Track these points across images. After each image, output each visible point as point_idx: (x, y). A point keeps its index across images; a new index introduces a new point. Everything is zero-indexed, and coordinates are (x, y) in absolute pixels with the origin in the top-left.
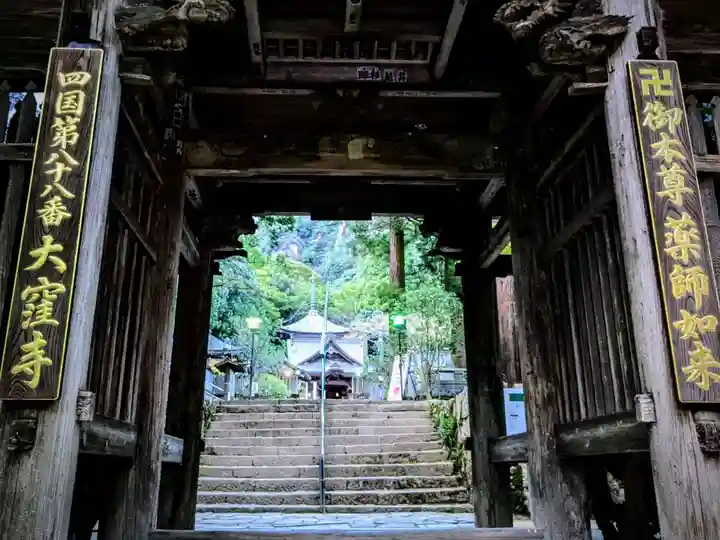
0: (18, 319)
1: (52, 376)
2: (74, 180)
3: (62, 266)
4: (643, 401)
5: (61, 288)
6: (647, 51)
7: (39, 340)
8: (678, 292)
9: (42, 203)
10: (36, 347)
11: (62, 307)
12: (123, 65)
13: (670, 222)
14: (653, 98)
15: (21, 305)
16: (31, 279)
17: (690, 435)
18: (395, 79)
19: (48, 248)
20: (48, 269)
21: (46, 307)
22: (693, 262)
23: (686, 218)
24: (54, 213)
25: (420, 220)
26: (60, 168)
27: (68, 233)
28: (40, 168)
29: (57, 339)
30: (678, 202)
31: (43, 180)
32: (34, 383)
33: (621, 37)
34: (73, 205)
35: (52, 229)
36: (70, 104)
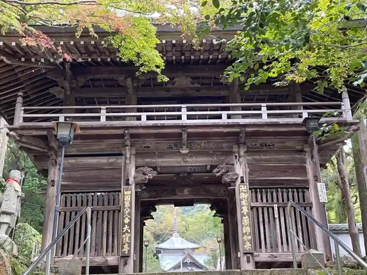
0: (122, 241)
1: (129, 251)
2: (130, 214)
3: (129, 231)
4: (239, 253)
5: (130, 235)
6: (242, 182)
7: (127, 245)
8: (244, 232)
9: (124, 219)
10: (126, 246)
11: (130, 238)
12: (136, 188)
13: (244, 218)
14: (242, 192)
15: (123, 239)
16: (124, 233)
17: (245, 258)
18: (197, 171)
19: (126, 227)
20: (127, 231)
21: (127, 238)
22: (247, 226)
23: (247, 217)
24: (127, 221)
25: (210, 205)
26: (127, 212)
27: (130, 224)
28: (123, 212)
29: (129, 244)
30: (245, 214)
31: (124, 214)
32: (127, 253)
33: (237, 179)
34: (130, 219)
35: (127, 224)
36: (127, 198)
